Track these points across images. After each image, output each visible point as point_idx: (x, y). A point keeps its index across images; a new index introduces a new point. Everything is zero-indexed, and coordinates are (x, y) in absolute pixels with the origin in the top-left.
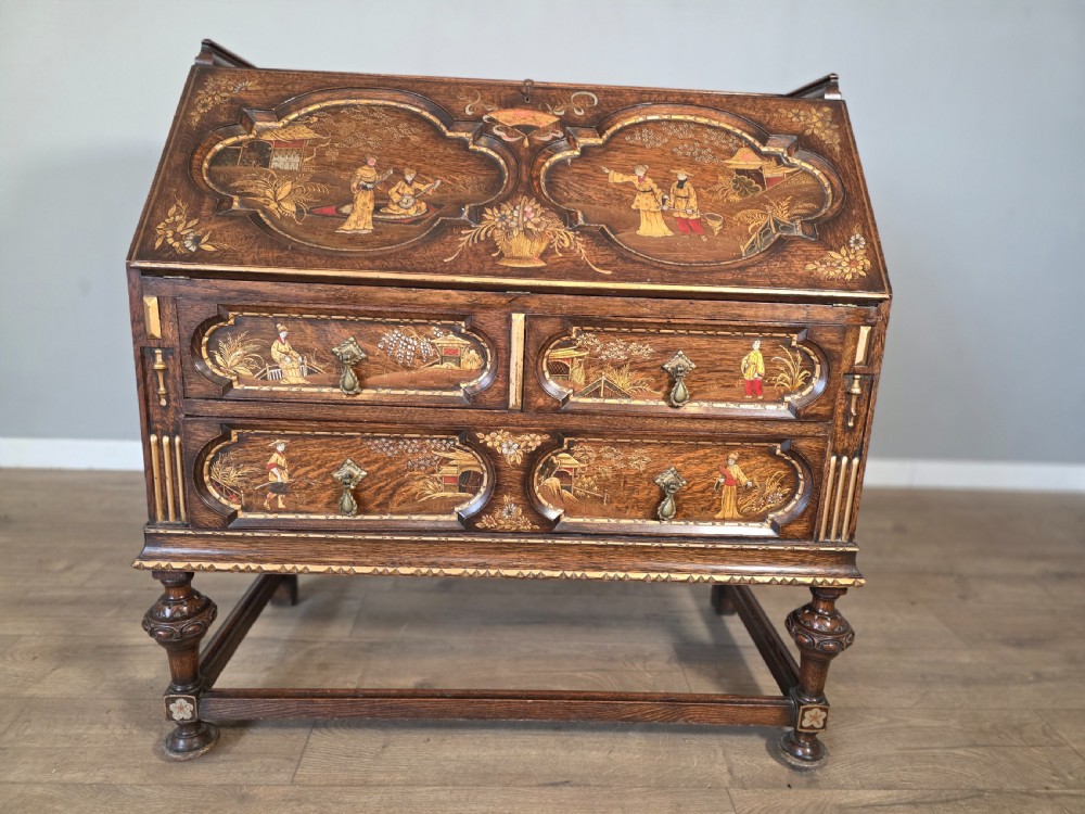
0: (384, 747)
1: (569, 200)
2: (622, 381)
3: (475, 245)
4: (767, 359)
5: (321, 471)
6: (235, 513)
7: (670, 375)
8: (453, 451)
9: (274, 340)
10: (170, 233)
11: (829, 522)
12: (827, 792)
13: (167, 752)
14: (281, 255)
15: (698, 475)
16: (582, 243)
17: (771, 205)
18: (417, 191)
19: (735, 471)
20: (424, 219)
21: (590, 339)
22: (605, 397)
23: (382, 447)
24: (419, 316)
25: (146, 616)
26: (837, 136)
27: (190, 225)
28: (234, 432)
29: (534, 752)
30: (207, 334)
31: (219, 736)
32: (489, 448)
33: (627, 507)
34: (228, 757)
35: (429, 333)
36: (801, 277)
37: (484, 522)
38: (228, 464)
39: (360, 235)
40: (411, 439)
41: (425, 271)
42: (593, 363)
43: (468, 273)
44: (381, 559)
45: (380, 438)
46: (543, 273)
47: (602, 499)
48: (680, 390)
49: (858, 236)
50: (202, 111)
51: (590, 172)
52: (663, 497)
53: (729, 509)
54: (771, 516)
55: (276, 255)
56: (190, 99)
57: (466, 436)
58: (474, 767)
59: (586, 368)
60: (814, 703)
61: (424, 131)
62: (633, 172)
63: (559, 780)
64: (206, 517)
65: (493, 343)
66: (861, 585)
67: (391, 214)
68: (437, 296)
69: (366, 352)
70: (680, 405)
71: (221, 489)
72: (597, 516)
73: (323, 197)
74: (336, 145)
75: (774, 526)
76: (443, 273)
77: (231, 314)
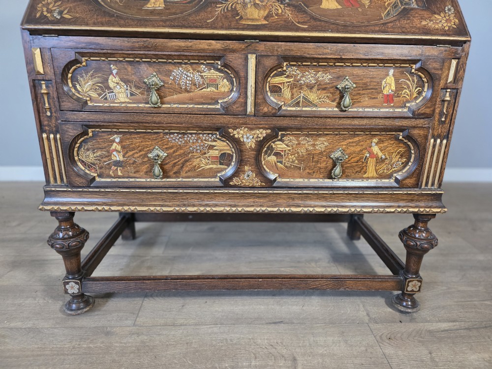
0: (183, 306)
2: (313, 96)
3: (225, 12)
4: (397, 81)
5: (141, 153)
6: (94, 179)
7: (341, 92)
8: (216, 141)
9: (110, 75)
10: (45, 9)
11: (428, 177)
12: (421, 324)
13: (66, 311)
14: (111, 19)
15: (354, 152)
16: (289, 10)
19: (376, 149)
21: (294, 71)
22: (303, 106)
23: (175, 139)
24: (193, 57)
25: (49, 238)
28: (90, 130)
29: (262, 307)
30: (71, 71)
31: (94, 302)
32: (236, 138)
33: (314, 172)
34: (99, 313)
35: (199, 69)
36: (419, 28)
37: (235, 181)
38: (88, 150)
39: (157, 10)
40: (191, 134)
41: (196, 27)
42: (296, 86)
43: (222, 28)
44: (178, 203)
45: (174, 133)
46: (266, 27)
47: (300, 168)
48: (347, 100)
49: (450, 7)
52: (334, 165)
53: (371, 171)
54: (395, 175)
55: (107, 19)
57: (223, 132)
58: (231, 315)
59: (292, 89)
60: (414, 278)
63: (277, 321)
64: (78, 181)
65: (236, 73)
66: (445, 212)
68: (203, 44)
69: (163, 82)
70: (347, 109)
71: (85, 164)
72: (297, 177)
75: (397, 180)
76: (207, 28)
77: (83, 59)
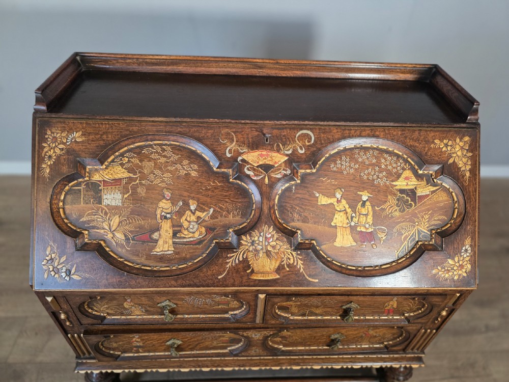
1: (293, 220)
3: (236, 265)
6: (119, 355)
10: (51, 268)
14: (121, 280)
15: (352, 334)
16: (301, 260)
17: (418, 218)
18: (199, 218)
19: (371, 332)
20: (204, 240)
26: (469, 163)
27: (62, 260)
33: (315, 344)
37: (243, 354)
38: (111, 342)
39: (166, 255)
41: (208, 286)
42: (303, 306)
43: (233, 286)
46: (277, 283)
49: (467, 246)
50: (49, 163)
51: (307, 196)
54: (385, 343)
56: (39, 151)
59: (299, 308)
61: (199, 167)
62: (335, 196)
67: (184, 238)
71: (110, 349)
72: (299, 347)
73: (141, 227)
74: (143, 182)
76: (218, 286)
